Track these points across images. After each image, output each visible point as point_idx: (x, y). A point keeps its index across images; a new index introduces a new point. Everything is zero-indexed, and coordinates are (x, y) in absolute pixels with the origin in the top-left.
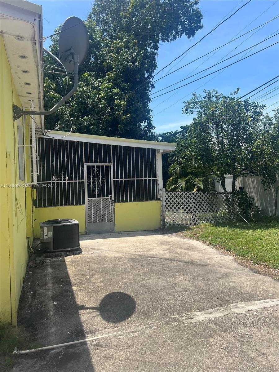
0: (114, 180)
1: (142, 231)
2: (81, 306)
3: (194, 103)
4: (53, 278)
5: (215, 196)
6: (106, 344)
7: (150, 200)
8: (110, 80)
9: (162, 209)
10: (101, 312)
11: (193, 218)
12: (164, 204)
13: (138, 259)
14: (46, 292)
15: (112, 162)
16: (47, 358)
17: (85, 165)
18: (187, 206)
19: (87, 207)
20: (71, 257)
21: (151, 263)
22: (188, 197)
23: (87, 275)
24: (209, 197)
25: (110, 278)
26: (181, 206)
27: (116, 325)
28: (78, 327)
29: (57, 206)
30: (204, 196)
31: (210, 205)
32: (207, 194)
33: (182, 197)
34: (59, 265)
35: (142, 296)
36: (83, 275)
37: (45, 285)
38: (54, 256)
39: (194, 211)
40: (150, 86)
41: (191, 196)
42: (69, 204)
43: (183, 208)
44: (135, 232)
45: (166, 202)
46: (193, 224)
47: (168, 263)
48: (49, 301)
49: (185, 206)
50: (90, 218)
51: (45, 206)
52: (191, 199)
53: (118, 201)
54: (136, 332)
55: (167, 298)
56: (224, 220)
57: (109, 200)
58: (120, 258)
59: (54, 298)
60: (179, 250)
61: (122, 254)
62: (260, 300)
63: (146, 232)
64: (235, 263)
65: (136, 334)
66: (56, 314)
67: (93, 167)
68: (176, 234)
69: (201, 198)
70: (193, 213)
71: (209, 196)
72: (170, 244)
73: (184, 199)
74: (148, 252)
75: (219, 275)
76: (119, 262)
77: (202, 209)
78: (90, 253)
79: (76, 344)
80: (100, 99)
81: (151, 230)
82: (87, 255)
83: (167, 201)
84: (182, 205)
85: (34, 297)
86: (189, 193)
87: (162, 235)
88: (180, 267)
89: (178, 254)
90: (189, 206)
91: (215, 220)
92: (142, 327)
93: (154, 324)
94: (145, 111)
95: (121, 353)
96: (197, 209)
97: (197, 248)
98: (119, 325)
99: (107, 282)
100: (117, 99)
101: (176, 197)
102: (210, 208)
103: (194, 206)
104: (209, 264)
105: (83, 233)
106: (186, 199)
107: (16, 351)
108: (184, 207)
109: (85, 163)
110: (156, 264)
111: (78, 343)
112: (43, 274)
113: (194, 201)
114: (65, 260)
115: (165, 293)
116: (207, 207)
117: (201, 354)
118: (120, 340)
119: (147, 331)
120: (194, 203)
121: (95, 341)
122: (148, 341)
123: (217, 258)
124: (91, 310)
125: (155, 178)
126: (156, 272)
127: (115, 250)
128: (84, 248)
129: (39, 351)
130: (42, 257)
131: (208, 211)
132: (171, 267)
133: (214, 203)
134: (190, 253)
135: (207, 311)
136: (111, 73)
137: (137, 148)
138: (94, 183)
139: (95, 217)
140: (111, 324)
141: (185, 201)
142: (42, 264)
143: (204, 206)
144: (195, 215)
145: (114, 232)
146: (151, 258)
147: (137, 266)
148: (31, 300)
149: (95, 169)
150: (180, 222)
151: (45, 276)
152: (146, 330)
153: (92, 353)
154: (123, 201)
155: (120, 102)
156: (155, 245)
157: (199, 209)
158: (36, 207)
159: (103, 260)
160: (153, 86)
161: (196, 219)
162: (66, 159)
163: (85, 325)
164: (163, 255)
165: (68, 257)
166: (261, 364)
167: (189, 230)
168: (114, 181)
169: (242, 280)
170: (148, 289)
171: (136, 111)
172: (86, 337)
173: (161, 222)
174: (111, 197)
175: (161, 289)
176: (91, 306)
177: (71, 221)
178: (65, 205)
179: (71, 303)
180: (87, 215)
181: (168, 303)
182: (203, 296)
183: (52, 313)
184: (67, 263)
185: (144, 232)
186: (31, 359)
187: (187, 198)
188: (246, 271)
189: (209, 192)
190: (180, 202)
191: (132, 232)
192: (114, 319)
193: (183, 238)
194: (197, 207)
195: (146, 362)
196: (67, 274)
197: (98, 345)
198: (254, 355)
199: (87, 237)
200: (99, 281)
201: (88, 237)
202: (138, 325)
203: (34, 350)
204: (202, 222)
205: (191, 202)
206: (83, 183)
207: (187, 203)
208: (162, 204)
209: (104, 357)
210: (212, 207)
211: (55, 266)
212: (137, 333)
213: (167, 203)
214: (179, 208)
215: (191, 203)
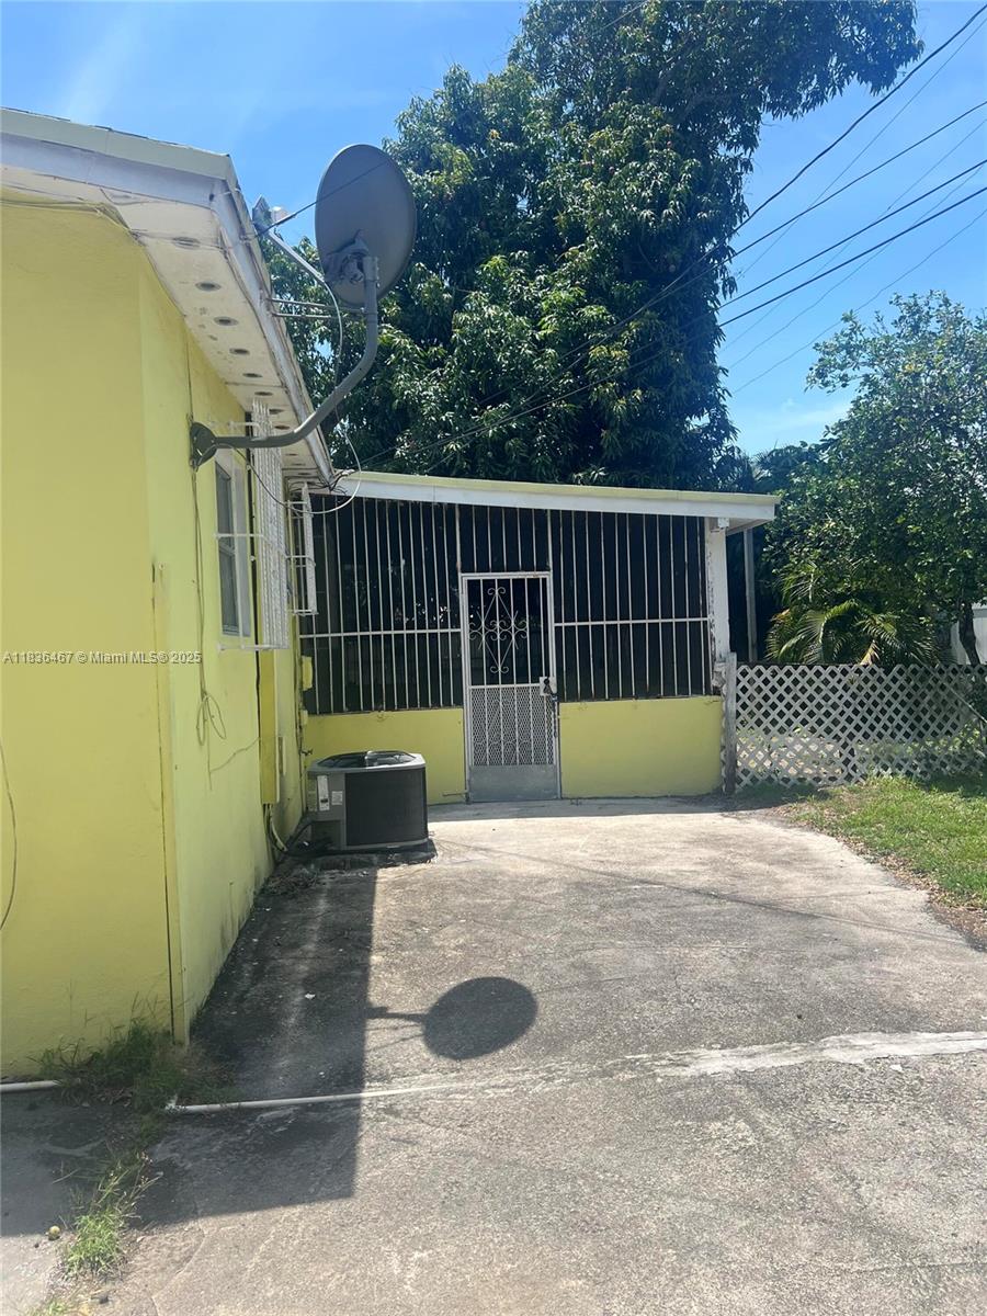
0: (556, 627)
1: (652, 798)
2: (378, 1008)
3: (849, 348)
4: (324, 928)
5: (930, 682)
6: (411, 1110)
7: (683, 692)
8: (575, 275)
9: (727, 723)
10: (427, 1028)
11: (843, 759)
12: (734, 706)
13: (600, 886)
14: (294, 964)
15: (551, 566)
16: (249, 1128)
17: (464, 578)
18: (820, 714)
19: (470, 714)
20: (397, 869)
21: (634, 900)
22: (826, 682)
23: (423, 925)
24: (905, 684)
25: (491, 935)
26: (796, 714)
27: (458, 1065)
28: (350, 1063)
29: (376, 709)
30: (887, 679)
31: (910, 711)
32: (901, 672)
33: (803, 682)
34: (354, 892)
35: (565, 995)
36: (413, 923)
37: (295, 946)
38: (348, 865)
39: (847, 732)
40: (720, 286)
41: (837, 679)
42: (413, 705)
43: (804, 722)
44: (631, 801)
45: (740, 703)
46: (841, 777)
47: (693, 901)
48: (293, 989)
49: (811, 714)
50: (479, 750)
51: (339, 710)
52: (834, 690)
53: (573, 698)
54: (504, 1087)
55: (637, 1006)
56: (963, 766)
57: (542, 694)
58: (543, 881)
59: (308, 984)
60: (749, 865)
61: (556, 867)
62: (938, 1032)
63: (665, 802)
64: (925, 915)
65: (503, 1092)
66: (305, 1024)
67: (489, 584)
68: (767, 811)
69: (874, 688)
70: (842, 742)
71: (908, 680)
72: (727, 846)
73: (811, 690)
74: (642, 867)
75: (844, 950)
76: (537, 891)
77: (879, 727)
78: (459, 860)
79: (330, 1102)
80: (539, 346)
81: (686, 797)
82: (445, 867)
83: (744, 697)
84: (800, 710)
85: (258, 975)
86: (830, 669)
87: (716, 815)
88: (724, 916)
89: (740, 876)
90: (827, 714)
91: (928, 766)
92: (527, 1076)
93: (566, 1071)
94: (696, 375)
95: (443, 1134)
96: (858, 728)
97: (816, 861)
98: (466, 1065)
99: (476, 947)
100: (598, 341)
101: (781, 682)
102: (909, 723)
103: (845, 716)
104: (829, 915)
105: (458, 799)
106: (818, 690)
107: (172, 1105)
108: (808, 718)
109: (462, 572)
110: (649, 905)
111: (338, 1101)
112: (300, 915)
113: (847, 697)
114: (376, 878)
115: (638, 991)
116: (898, 719)
117: (666, 1159)
118: (451, 1104)
119: (538, 1088)
120: (847, 704)
121: (384, 1101)
122: (528, 1112)
123: (871, 895)
124: (402, 1022)
125: (701, 619)
126: (641, 929)
127: (536, 856)
128: (445, 845)
129: (231, 1109)
130: (312, 866)
131: (900, 735)
132: (696, 914)
133: (924, 704)
134: (781, 873)
135: (745, 1049)
136: (581, 250)
137: (636, 518)
138: (491, 636)
139: (495, 749)
140: (444, 1063)
141: (811, 698)
142: (306, 886)
143: (887, 716)
144: (849, 748)
145: (557, 799)
146: (644, 886)
147: (587, 908)
148: (247, 982)
149: (494, 592)
150: (793, 771)
151: (305, 920)
152: (535, 1083)
153: (366, 1127)
154: (586, 696)
155: (609, 352)
156: (676, 846)
157: (865, 728)
158: (312, 712)
159: (490, 883)
160: (731, 284)
161: (854, 761)
162: (403, 562)
163: (371, 1058)
164: (688, 878)
165: (390, 869)
166: (830, 1202)
167: (818, 800)
168: (558, 629)
169: (916, 967)
170: (588, 975)
171: (663, 379)
172: (363, 1087)
173: (723, 770)
174: (547, 682)
175: (633, 978)
176: (405, 1011)
177: (405, 757)
178: (402, 706)
179: (353, 998)
180: (470, 738)
181: (634, 1020)
182: (755, 1008)
183: (292, 1020)
184: (379, 888)
185: (659, 802)
186: (208, 1127)
187: (822, 686)
188: (947, 942)
189: (907, 667)
190: (792, 702)
191: (617, 801)
192: (457, 1050)
193: (786, 827)
194: (857, 720)
195: (500, 1162)
196: (370, 918)
197: (390, 1110)
198: (823, 1176)
199: (468, 812)
200: (453, 943)
201: (471, 809)
202: (518, 1071)
203: (218, 1106)
204: (875, 772)
205: (837, 701)
206: (456, 636)
207: (819, 706)
208: (724, 709)
209: (393, 1139)
210: (918, 719)
211: (343, 894)
212: (508, 1090)
213: (744, 706)
214: (789, 723)
215: (835, 706)
